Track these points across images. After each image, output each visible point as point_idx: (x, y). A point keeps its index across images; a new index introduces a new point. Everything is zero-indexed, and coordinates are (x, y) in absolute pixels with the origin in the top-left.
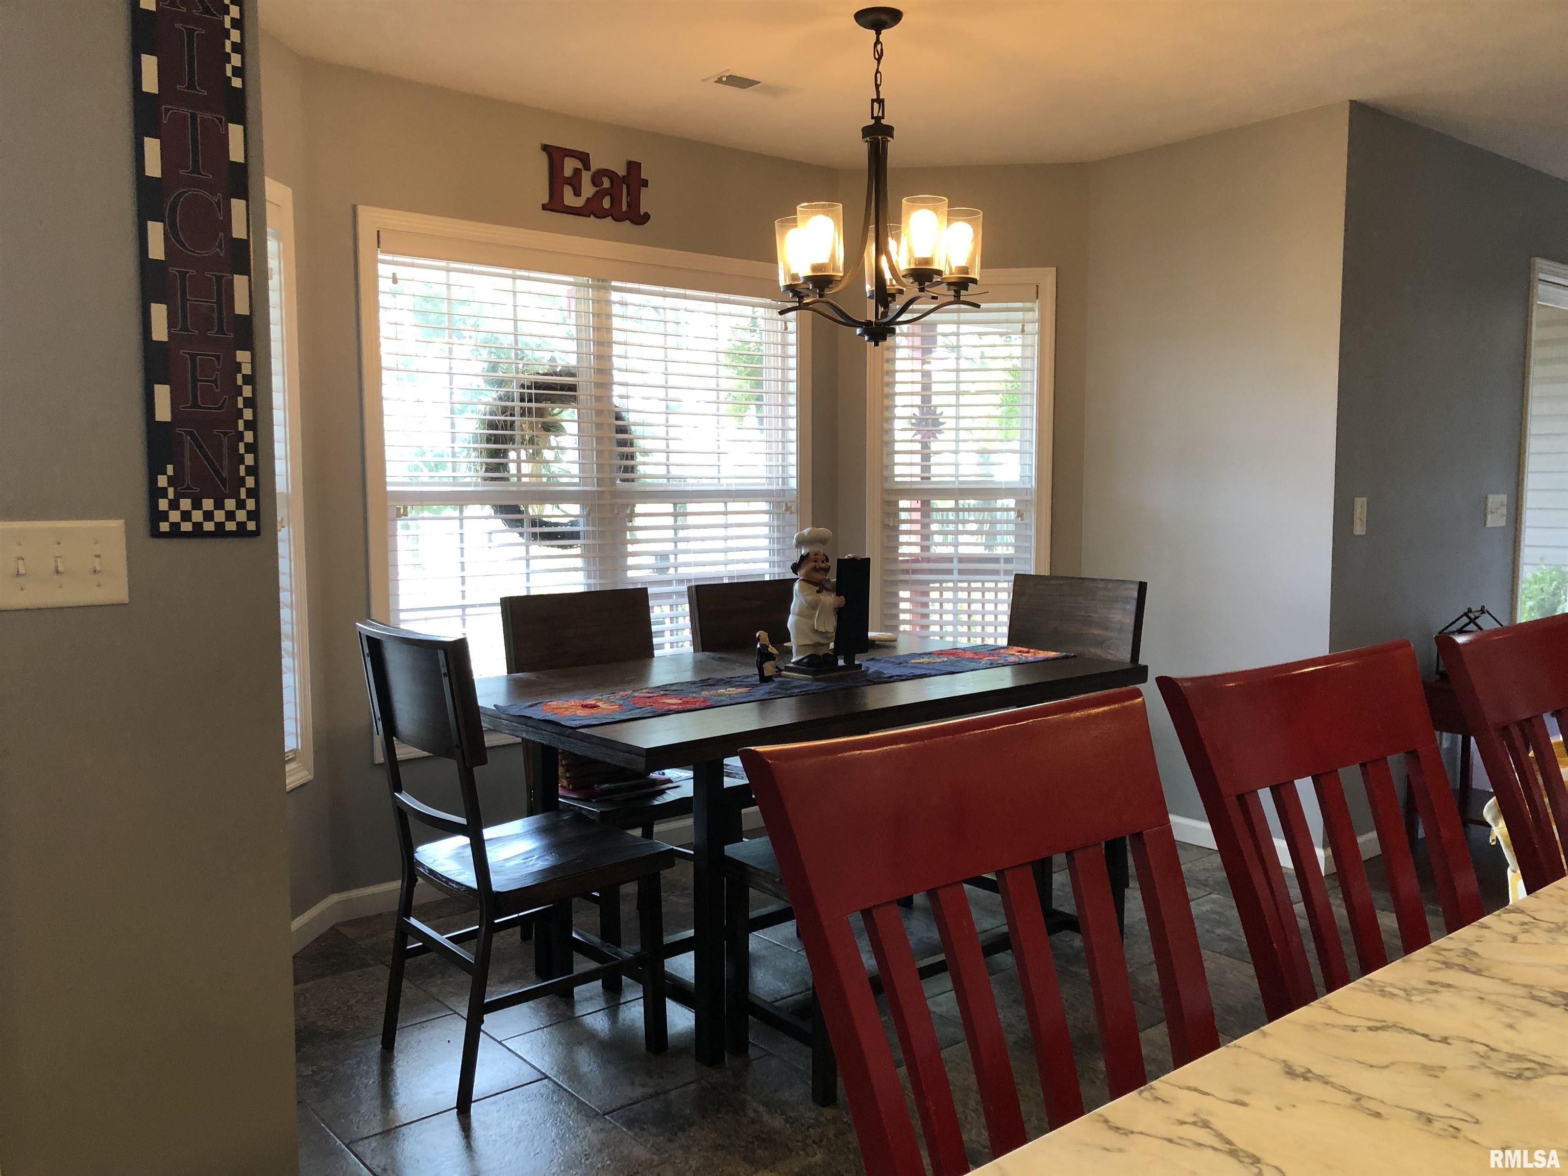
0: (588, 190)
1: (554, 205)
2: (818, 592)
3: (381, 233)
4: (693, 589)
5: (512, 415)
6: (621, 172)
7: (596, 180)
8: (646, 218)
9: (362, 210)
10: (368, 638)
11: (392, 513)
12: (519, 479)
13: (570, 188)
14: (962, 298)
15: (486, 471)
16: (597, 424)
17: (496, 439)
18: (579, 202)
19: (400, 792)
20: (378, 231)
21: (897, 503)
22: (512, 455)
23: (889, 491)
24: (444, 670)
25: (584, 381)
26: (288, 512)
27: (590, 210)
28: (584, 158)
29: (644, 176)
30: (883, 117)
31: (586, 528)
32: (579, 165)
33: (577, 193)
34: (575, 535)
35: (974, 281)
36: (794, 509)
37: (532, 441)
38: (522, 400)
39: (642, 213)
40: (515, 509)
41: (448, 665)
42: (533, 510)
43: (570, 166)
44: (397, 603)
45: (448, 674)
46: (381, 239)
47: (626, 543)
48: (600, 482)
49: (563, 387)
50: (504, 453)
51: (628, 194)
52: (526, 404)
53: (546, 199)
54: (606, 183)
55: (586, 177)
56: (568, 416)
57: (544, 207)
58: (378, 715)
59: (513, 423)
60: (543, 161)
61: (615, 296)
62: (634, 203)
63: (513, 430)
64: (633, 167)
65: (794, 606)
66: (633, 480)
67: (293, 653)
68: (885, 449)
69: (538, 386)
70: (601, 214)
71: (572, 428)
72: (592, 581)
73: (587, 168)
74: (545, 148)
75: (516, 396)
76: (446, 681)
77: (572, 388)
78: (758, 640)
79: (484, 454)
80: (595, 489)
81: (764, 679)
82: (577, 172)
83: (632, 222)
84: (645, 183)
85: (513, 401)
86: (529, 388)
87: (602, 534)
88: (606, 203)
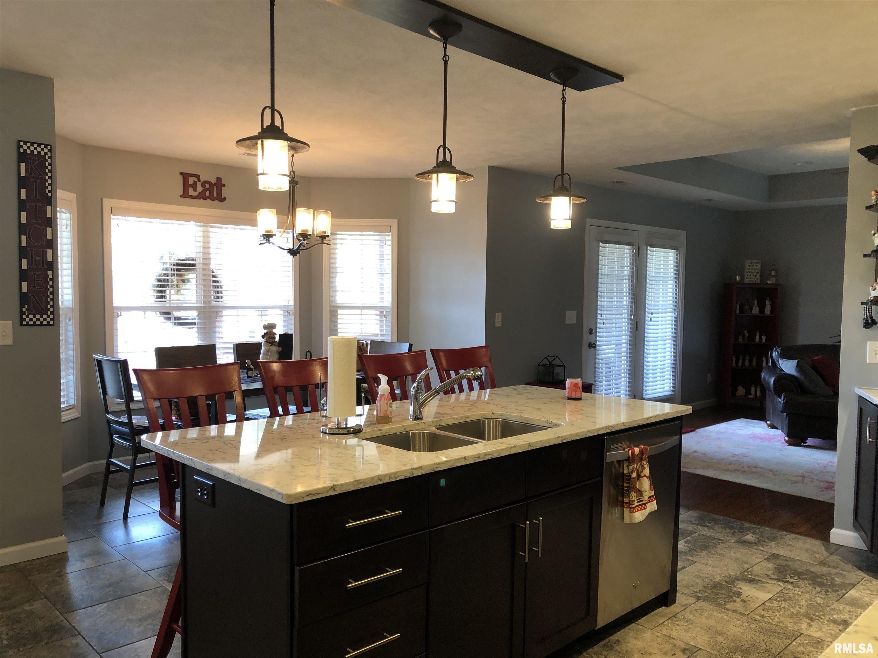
0: (199, 189)
1: (185, 195)
2: (270, 346)
3: (112, 209)
4: (235, 345)
5: (168, 276)
6: (214, 181)
7: (203, 184)
8: (225, 199)
9: (105, 200)
10: (97, 360)
11: (115, 315)
12: (170, 301)
13: (192, 189)
14: (324, 242)
15: (156, 298)
16: (203, 280)
17: (161, 286)
18: (195, 194)
19: (108, 414)
20: (111, 208)
21: (337, 311)
22: (168, 292)
23: (334, 307)
24: (120, 370)
25: (199, 262)
26: (73, 315)
27: (201, 196)
28: (198, 177)
29: (223, 183)
30: (294, 177)
31: (199, 321)
32: (196, 179)
33: (195, 190)
34: (194, 324)
35: (328, 236)
36: (291, 313)
37: (177, 286)
38: (172, 271)
39: (223, 197)
40: (169, 313)
41: (121, 368)
42: (176, 314)
43: (191, 180)
44: (117, 350)
45: (121, 371)
46: (112, 210)
47: (215, 327)
48: (204, 302)
49: (190, 265)
50: (165, 291)
51: (217, 190)
52: (173, 272)
53: (182, 194)
54: (207, 186)
55: (199, 184)
56: (191, 276)
57: (181, 196)
58: (101, 387)
59: (168, 280)
60: (181, 178)
61: (211, 229)
62: (219, 193)
63: (168, 282)
64: (219, 179)
65: (262, 351)
66: (221, 302)
67: (74, 368)
68: (331, 289)
69: (178, 264)
70: (205, 198)
71: (193, 282)
72: (200, 342)
73: (199, 180)
74: (182, 174)
75: (169, 269)
76: (120, 373)
77: (193, 265)
78: (247, 363)
79: (155, 291)
80: (202, 305)
81: (248, 377)
82: (195, 182)
83: (219, 201)
84: (224, 185)
85: (168, 271)
86: (174, 266)
87: (205, 323)
88: (207, 194)
